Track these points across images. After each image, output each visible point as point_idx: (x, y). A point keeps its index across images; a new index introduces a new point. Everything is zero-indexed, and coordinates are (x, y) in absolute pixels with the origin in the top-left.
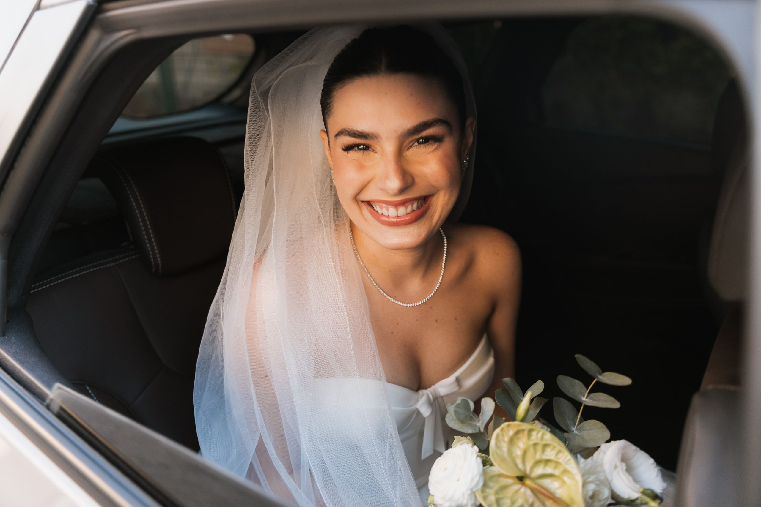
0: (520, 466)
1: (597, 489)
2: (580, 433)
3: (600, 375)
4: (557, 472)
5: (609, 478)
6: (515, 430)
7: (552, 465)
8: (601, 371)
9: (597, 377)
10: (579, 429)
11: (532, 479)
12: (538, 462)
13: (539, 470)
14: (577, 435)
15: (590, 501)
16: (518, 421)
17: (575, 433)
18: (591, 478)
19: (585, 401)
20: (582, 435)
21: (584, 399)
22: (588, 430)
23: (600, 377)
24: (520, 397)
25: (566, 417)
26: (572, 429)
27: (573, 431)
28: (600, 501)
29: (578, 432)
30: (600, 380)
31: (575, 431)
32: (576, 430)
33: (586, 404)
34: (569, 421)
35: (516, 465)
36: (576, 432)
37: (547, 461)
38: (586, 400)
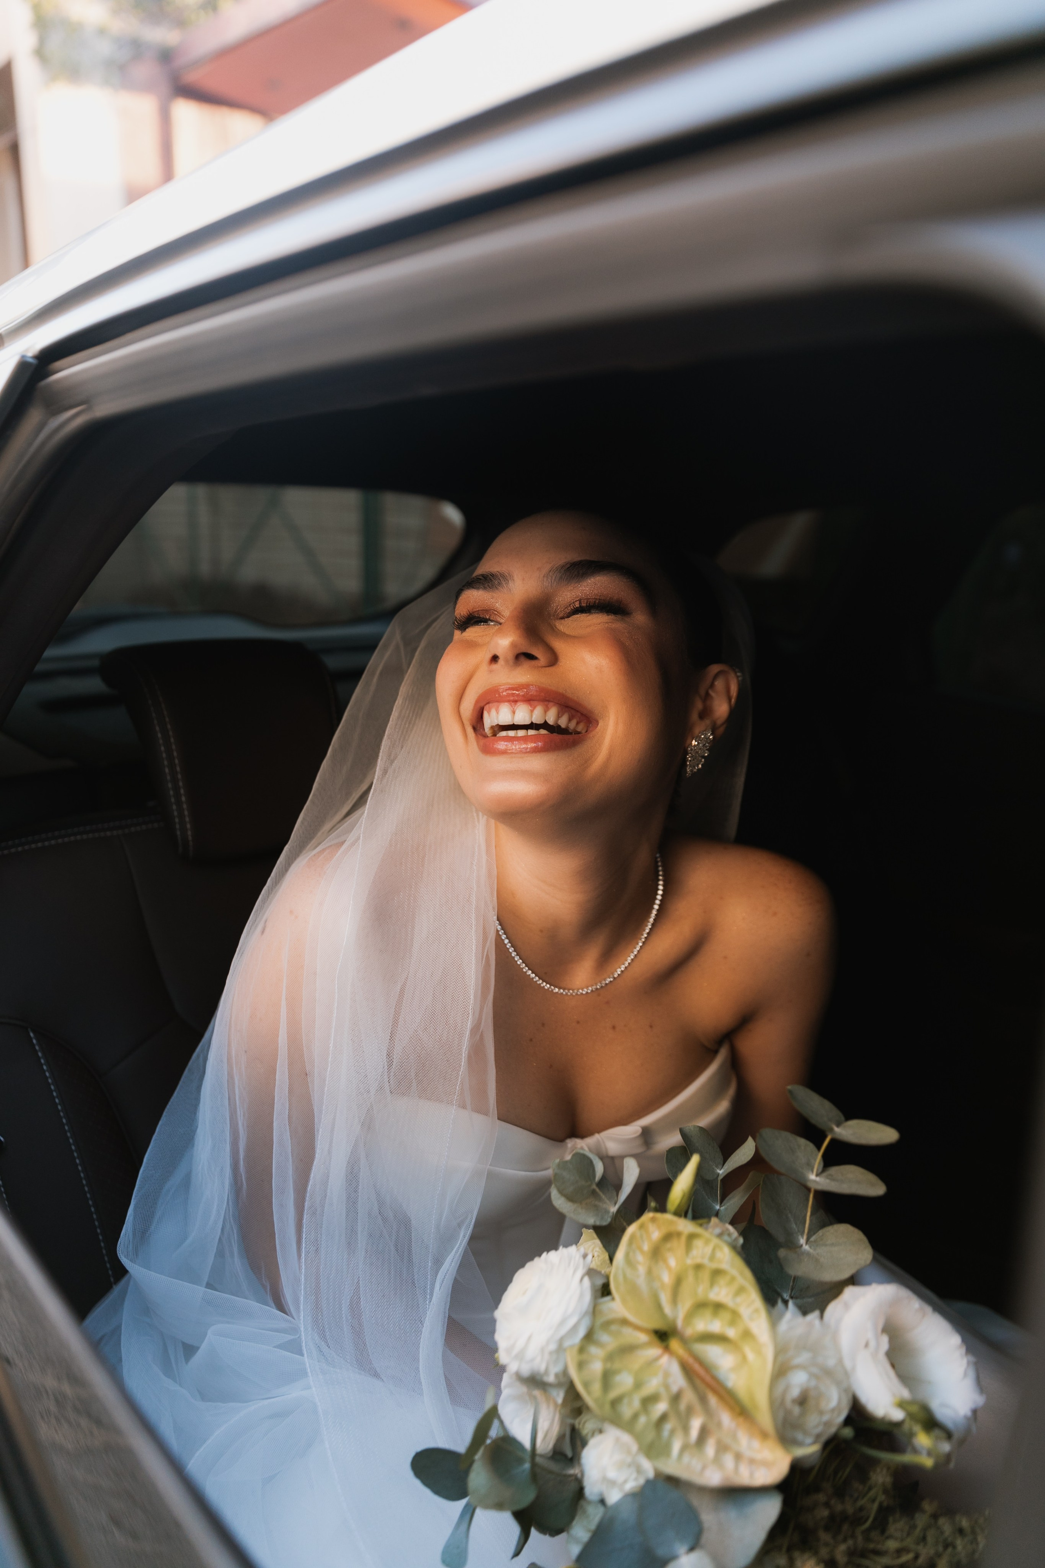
0: (668, 1310)
1: (813, 1383)
2: (815, 1250)
3: (838, 1125)
4: (731, 1333)
5: (848, 1364)
6: (664, 1230)
7: (726, 1316)
8: (843, 1118)
9: (832, 1130)
10: (815, 1241)
11: (684, 1341)
12: (701, 1306)
13: (704, 1324)
14: (808, 1254)
15: (796, 1410)
16: (670, 1213)
17: (805, 1250)
18: (803, 1358)
19: (815, 1181)
20: (818, 1254)
21: (812, 1177)
22: (832, 1245)
23: (836, 1129)
24: (714, 1167)
25: (789, 1215)
26: (799, 1241)
27: (802, 1246)
28: (821, 1413)
29: (810, 1247)
30: (838, 1137)
31: (804, 1245)
32: (807, 1243)
33: (819, 1188)
34: (796, 1224)
35: (659, 1307)
36: (806, 1247)
37: (718, 1307)
38: (818, 1179)
